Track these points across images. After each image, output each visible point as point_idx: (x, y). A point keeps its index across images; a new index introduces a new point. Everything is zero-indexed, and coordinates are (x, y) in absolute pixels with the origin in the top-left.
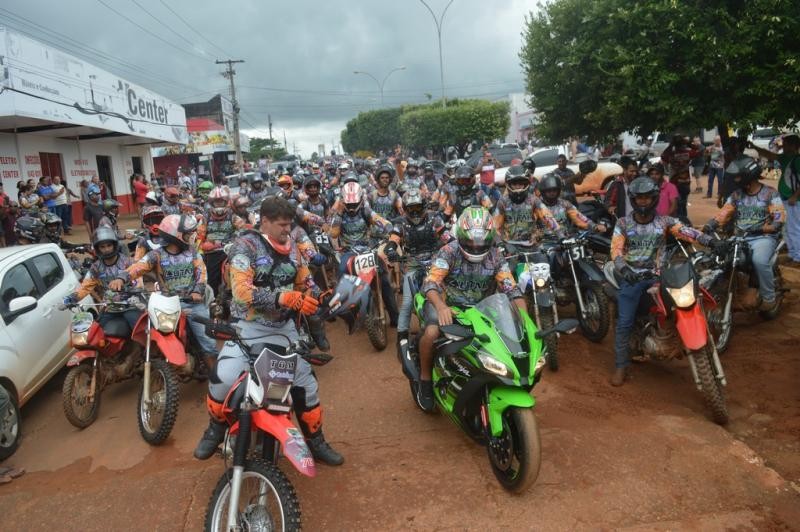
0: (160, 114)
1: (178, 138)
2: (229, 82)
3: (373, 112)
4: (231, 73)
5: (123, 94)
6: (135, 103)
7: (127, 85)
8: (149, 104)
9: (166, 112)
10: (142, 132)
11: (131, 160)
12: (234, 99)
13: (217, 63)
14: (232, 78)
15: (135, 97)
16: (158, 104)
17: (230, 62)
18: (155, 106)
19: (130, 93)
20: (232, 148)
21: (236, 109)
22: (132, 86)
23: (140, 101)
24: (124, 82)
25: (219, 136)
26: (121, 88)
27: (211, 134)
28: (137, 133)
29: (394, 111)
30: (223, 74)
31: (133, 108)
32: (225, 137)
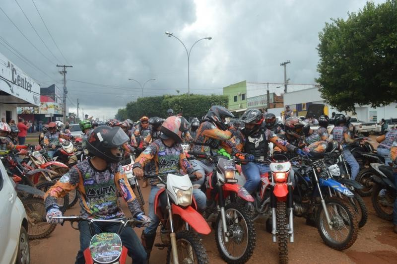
0: (28, 87)
1: (36, 103)
2: (63, 76)
3: (147, 98)
4: (65, 72)
5: (10, 70)
6: (16, 77)
7: (12, 66)
8: (23, 79)
9: (31, 86)
10: (17, 94)
11: (5, 113)
12: (65, 86)
13: (57, 66)
14: (65, 75)
15: (16, 73)
16: (28, 81)
17: (65, 66)
18: (26, 82)
19: (14, 70)
20: (60, 113)
21: (65, 92)
22: (15, 67)
23: (19, 76)
24: (11, 63)
25: (54, 105)
26: (9, 66)
27: (49, 104)
28: (14, 95)
29: (159, 98)
30: (60, 72)
31: (14, 80)
32: (57, 107)
